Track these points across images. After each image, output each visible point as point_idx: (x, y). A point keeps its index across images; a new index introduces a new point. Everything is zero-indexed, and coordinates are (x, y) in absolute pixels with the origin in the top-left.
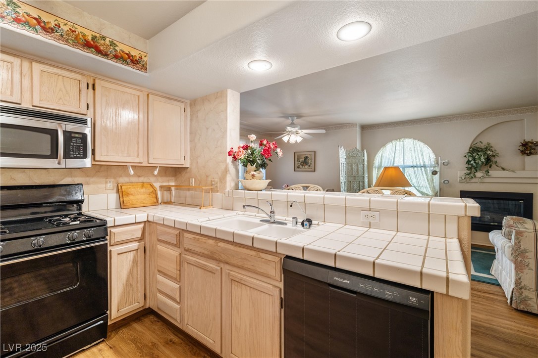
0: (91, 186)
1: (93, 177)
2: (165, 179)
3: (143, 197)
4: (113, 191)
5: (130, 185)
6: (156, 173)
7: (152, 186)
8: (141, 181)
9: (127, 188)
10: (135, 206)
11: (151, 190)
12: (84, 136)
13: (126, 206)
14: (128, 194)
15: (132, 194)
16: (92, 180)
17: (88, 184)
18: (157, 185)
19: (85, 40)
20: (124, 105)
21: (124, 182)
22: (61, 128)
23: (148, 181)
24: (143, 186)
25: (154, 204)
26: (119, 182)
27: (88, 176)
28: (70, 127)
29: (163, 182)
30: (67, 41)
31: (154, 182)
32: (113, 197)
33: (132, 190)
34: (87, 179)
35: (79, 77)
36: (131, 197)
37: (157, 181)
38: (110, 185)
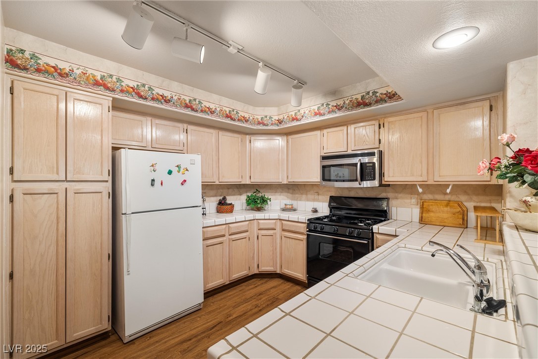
0: (399, 200)
1: (400, 193)
2: (481, 198)
3: (445, 216)
4: (417, 206)
5: (432, 202)
7: (460, 204)
8: (447, 199)
9: (429, 205)
10: (434, 223)
11: (460, 209)
13: (424, 221)
14: (428, 211)
15: (432, 211)
16: (400, 195)
17: (397, 198)
18: (470, 205)
19: (358, 102)
21: (428, 199)
23: (457, 199)
24: (447, 205)
25: (457, 226)
26: (423, 198)
27: (397, 192)
29: (480, 202)
30: (348, 109)
31: (466, 201)
32: (416, 211)
33: (434, 208)
34: (397, 194)
35: (374, 123)
36: (432, 214)
37: (471, 200)
38: (414, 201)
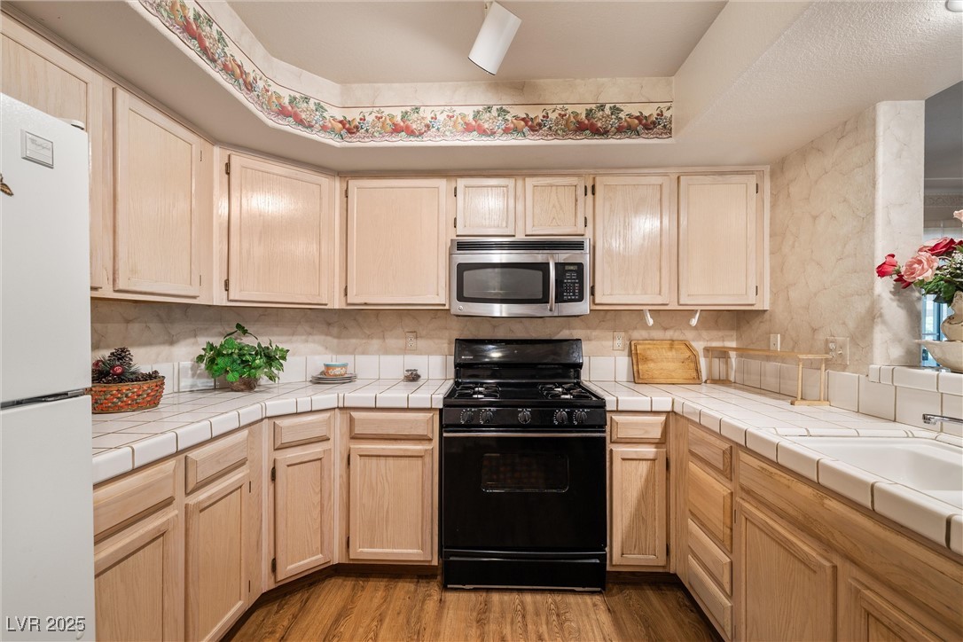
0: (593, 343)
1: (595, 329)
2: (714, 333)
3: (671, 366)
4: (623, 353)
5: (649, 344)
6: (694, 322)
7: (689, 347)
8: (669, 338)
9: (644, 349)
10: (658, 381)
11: (688, 354)
12: (580, 266)
13: (642, 379)
14: (646, 360)
15: (652, 360)
16: (595, 333)
17: (589, 339)
18: (699, 346)
19: (578, 121)
20: (638, 208)
21: (641, 338)
22: (553, 259)
23: (682, 337)
24: (671, 347)
25: (691, 382)
26: (633, 338)
27: (589, 328)
28: (563, 256)
29: (711, 340)
30: (556, 133)
31: (693, 340)
32: (623, 362)
33: (652, 353)
34: (589, 331)
35: (574, 180)
36: (651, 365)
37: (699, 338)
38: (619, 343)
